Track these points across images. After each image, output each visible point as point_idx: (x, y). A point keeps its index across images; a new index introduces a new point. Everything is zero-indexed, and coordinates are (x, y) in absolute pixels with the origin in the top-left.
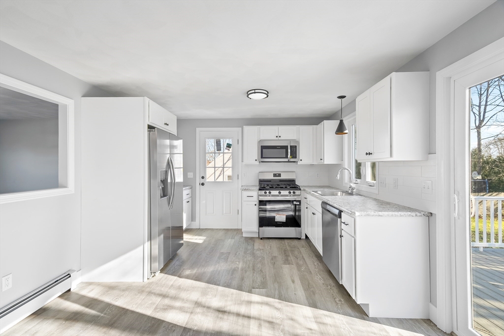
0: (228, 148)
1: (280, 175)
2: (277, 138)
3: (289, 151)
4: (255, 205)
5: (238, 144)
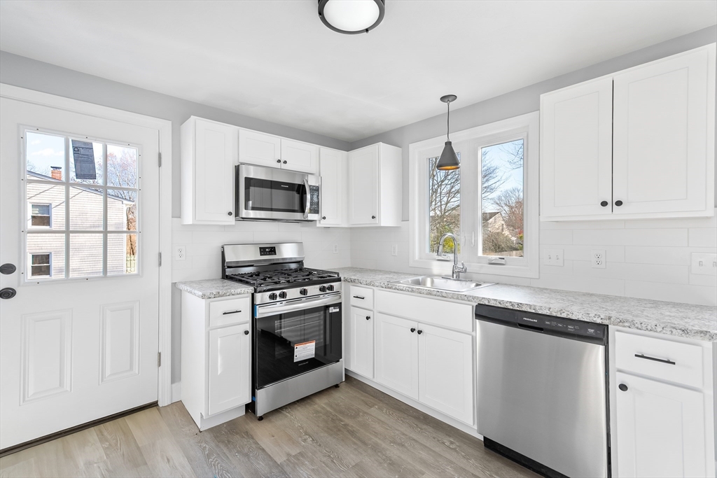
1: (272, 251)
2: (279, 165)
3: (308, 196)
4: (247, 333)
5: (160, 165)
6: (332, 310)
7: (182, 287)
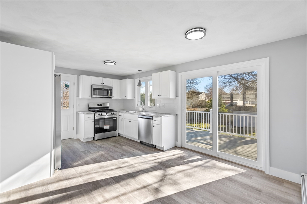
0: (67, 88)
1: (101, 105)
2: (102, 85)
3: (109, 92)
4: (93, 122)
5: (74, 85)
6: (114, 118)
7: (79, 112)
